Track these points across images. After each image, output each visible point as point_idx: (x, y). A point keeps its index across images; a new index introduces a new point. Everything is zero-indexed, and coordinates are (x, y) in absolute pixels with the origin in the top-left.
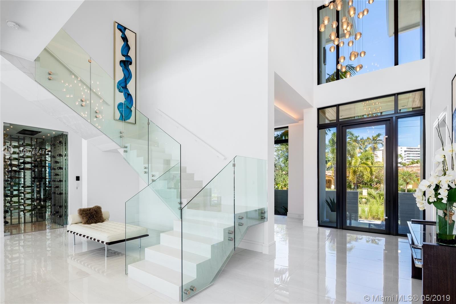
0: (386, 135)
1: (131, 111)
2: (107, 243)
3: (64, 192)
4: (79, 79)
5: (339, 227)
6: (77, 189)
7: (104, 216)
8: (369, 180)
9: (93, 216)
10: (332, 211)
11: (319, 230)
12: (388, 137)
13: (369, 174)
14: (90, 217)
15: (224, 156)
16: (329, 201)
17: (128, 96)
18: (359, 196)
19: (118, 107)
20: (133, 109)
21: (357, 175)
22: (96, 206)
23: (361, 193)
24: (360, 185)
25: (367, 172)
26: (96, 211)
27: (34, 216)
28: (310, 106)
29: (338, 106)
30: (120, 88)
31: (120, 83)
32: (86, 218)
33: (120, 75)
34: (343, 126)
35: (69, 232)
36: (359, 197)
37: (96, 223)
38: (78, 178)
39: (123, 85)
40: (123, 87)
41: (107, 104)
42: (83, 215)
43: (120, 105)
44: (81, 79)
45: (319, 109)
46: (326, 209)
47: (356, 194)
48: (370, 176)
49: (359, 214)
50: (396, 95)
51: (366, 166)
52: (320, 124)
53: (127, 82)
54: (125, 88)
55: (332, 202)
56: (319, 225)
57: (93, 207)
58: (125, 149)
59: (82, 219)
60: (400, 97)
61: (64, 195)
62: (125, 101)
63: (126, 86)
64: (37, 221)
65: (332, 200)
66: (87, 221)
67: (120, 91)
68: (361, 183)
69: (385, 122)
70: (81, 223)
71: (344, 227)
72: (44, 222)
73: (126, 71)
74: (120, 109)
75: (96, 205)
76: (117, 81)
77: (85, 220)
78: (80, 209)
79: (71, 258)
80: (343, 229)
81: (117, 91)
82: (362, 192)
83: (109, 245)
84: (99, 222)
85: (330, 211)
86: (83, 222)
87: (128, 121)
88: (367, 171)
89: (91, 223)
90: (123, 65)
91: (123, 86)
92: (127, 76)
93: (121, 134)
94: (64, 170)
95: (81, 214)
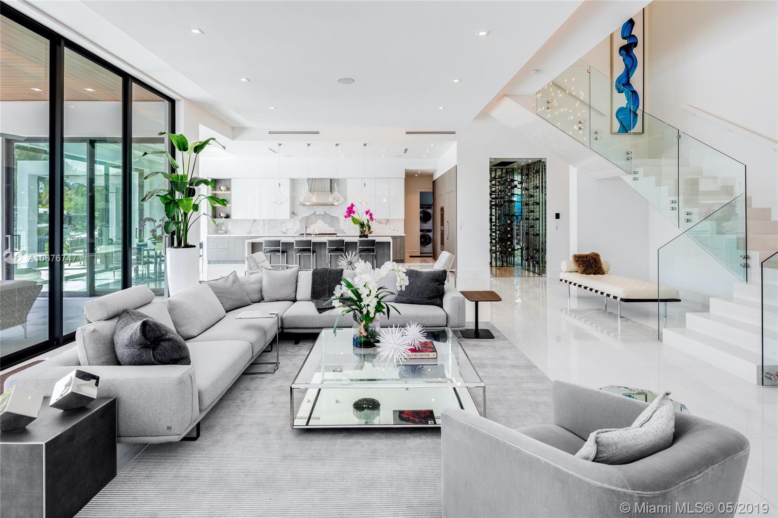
1: (637, 115)
2: (622, 300)
4: (568, 92)
6: (557, 229)
7: (604, 266)
9: (592, 265)
14: (588, 266)
17: (632, 94)
19: (618, 115)
20: (639, 112)
22: (593, 253)
26: (594, 259)
27: (498, 260)
30: (620, 87)
31: (619, 80)
32: (583, 266)
33: (620, 68)
35: (563, 281)
37: (595, 274)
38: (558, 216)
39: (624, 81)
40: (623, 85)
41: (601, 114)
42: (579, 262)
43: (621, 110)
44: (570, 91)
53: (630, 75)
54: (628, 84)
57: (590, 254)
58: (635, 176)
59: (577, 267)
62: (627, 104)
63: (628, 81)
64: (502, 266)
66: (584, 271)
67: (620, 91)
70: (577, 272)
72: (512, 268)
73: (629, 60)
74: (620, 117)
75: (593, 251)
76: (615, 79)
77: (582, 269)
78: (574, 255)
79: (566, 313)
81: (615, 91)
83: (625, 302)
84: (599, 274)
86: (580, 271)
87: (632, 131)
89: (590, 274)
90: (623, 52)
91: (624, 83)
92: (629, 67)
93: (629, 156)
94: (541, 205)
95: (577, 261)
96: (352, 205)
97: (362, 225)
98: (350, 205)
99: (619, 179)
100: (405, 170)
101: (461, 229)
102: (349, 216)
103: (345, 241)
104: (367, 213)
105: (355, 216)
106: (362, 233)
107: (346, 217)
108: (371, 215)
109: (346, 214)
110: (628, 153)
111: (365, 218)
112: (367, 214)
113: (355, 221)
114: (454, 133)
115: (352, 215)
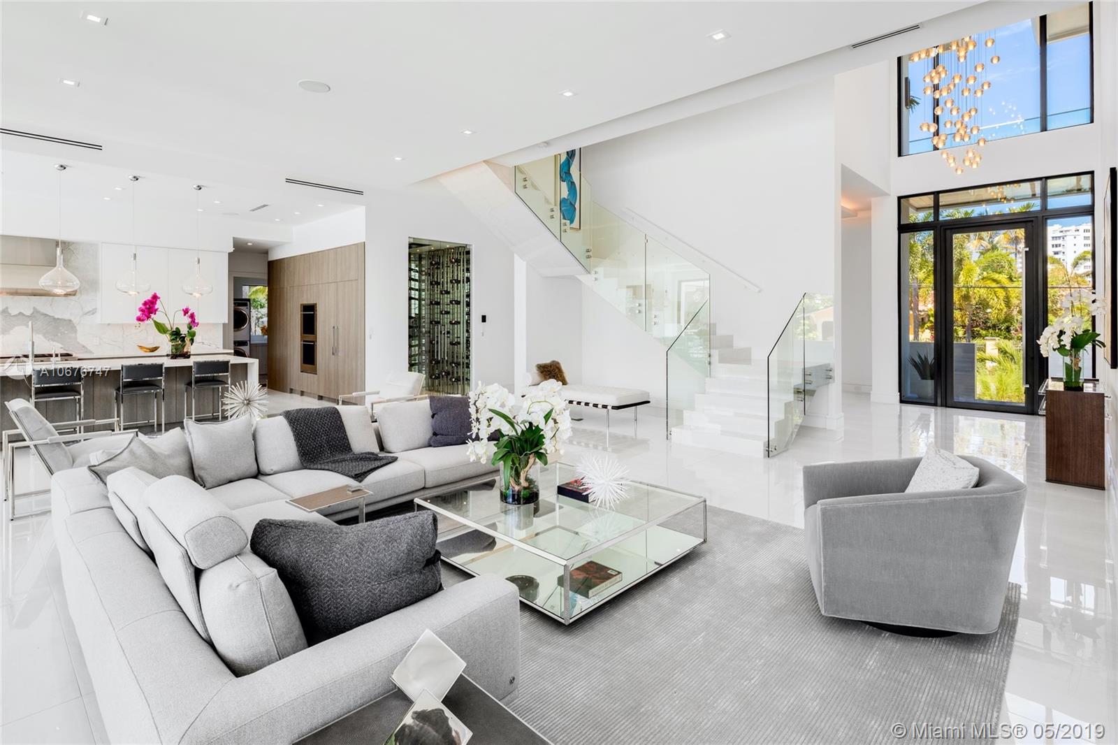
0: (1026, 247)
1: (575, 209)
2: (613, 408)
3: (463, 340)
5: (939, 401)
6: (483, 335)
8: (1002, 317)
9: (557, 375)
10: (923, 377)
11: (900, 407)
12: (1030, 249)
13: (1003, 305)
15: (758, 287)
16: (917, 360)
17: (572, 185)
18: (978, 355)
19: (559, 206)
20: (577, 206)
21: (972, 305)
23: (983, 349)
24: (979, 331)
25: (996, 300)
26: (555, 367)
28: (884, 194)
29: (936, 194)
30: (560, 174)
34: (946, 229)
36: (977, 358)
38: (484, 318)
39: (564, 168)
40: (565, 173)
42: (544, 373)
43: (561, 201)
45: (900, 198)
46: (912, 373)
47: (970, 349)
48: (1005, 310)
49: (978, 393)
50: (1044, 179)
51: (994, 285)
52: (902, 223)
54: (568, 173)
55: (924, 361)
56: (902, 401)
59: (542, 379)
60: (1049, 181)
61: (462, 347)
62: (569, 195)
63: (569, 170)
65: (923, 358)
67: (563, 180)
68: (981, 326)
69: (1024, 224)
71: (949, 403)
74: (561, 208)
78: (538, 365)
80: (946, 406)
81: (559, 180)
82: (985, 346)
83: (617, 409)
85: (920, 379)
87: (571, 225)
88: (997, 297)
91: (564, 170)
93: (588, 253)
94: (462, 304)
95: (542, 372)
96: (155, 297)
97: (176, 334)
98: (149, 297)
99: (573, 278)
100: (234, 238)
101: (371, 338)
102: (149, 317)
103: (165, 366)
104: (186, 312)
105: (158, 317)
106: (176, 349)
107: (139, 319)
108: (192, 316)
109: (139, 314)
110: (588, 251)
111: (182, 323)
112: (185, 315)
113: (161, 328)
114: (361, 193)
115: (152, 316)
